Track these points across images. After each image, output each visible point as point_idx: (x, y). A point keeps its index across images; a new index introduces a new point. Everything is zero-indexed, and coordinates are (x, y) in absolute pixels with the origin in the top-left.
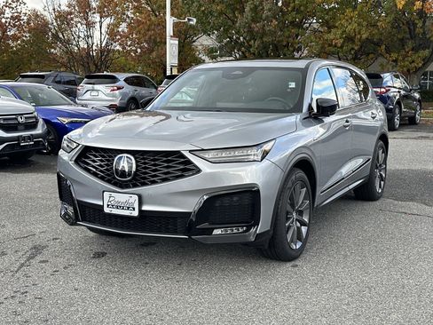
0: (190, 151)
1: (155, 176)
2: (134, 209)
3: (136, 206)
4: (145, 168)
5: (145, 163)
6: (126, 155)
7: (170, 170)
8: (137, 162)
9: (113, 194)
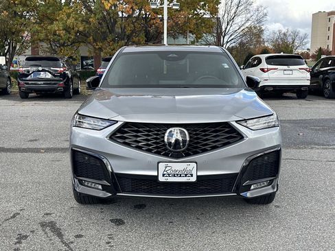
0: (236, 122)
1: (206, 145)
2: (192, 175)
3: (194, 172)
4: (197, 139)
5: (197, 134)
6: (178, 128)
7: (218, 138)
8: (189, 134)
9: (169, 164)
